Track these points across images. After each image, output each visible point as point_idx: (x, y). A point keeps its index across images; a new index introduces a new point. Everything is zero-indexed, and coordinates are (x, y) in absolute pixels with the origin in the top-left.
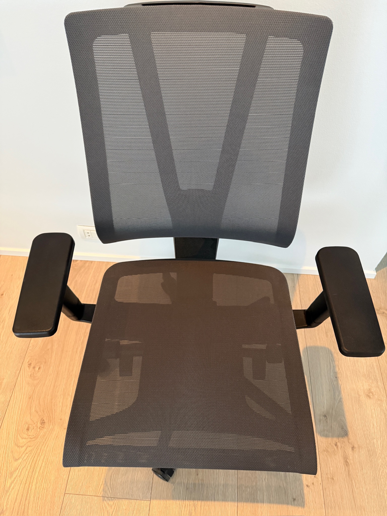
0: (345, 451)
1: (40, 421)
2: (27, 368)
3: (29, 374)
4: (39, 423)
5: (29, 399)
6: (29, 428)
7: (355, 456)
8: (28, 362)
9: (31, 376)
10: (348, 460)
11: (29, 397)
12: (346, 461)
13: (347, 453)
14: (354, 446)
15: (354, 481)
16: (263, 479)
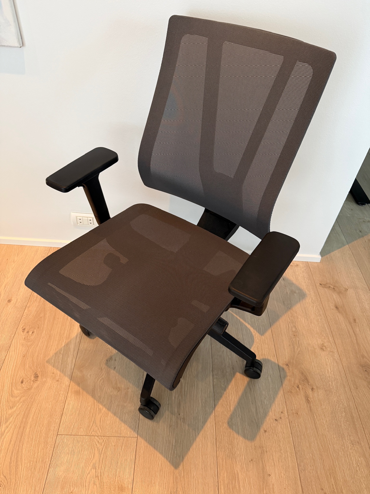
0: (306, 391)
1: (34, 375)
2: (22, 333)
3: (23, 337)
4: (32, 377)
5: (23, 357)
6: (23, 381)
7: (315, 395)
8: (22, 327)
9: (25, 338)
10: (309, 399)
11: (23, 356)
12: (307, 399)
13: (308, 393)
14: (313, 388)
15: (316, 415)
16: (238, 416)
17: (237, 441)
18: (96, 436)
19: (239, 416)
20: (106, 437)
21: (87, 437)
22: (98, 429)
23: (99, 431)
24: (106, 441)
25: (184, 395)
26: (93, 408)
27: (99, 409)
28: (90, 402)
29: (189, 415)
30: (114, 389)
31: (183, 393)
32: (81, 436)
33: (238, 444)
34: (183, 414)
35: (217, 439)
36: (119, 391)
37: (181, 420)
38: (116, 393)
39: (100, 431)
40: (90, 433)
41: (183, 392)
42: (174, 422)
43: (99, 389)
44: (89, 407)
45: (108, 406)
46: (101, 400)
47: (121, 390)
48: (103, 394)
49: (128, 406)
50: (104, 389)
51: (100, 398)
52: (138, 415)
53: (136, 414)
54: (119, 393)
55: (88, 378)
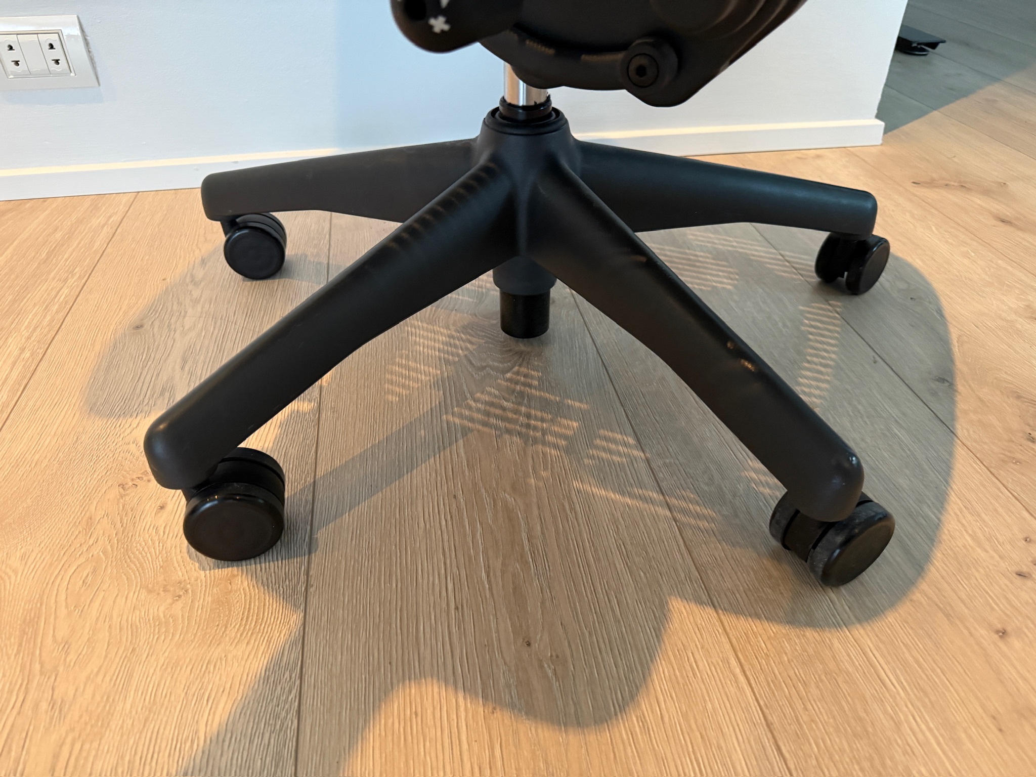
17: (885, 712)
25: (533, 553)
26: (18, 705)
29: (583, 633)
30: (150, 591)
31: (527, 548)
33: (898, 725)
34: (546, 637)
35: (777, 725)
36: (180, 596)
37: (541, 666)
38: (162, 609)
41: (526, 542)
42: (508, 686)
43: (67, 607)
45: (108, 679)
46: (72, 657)
47: (190, 591)
48: (88, 624)
49: (230, 656)
50: (96, 604)
51: (66, 646)
52: (294, 692)
53: (279, 688)
54: (180, 604)
55: (8, 570)
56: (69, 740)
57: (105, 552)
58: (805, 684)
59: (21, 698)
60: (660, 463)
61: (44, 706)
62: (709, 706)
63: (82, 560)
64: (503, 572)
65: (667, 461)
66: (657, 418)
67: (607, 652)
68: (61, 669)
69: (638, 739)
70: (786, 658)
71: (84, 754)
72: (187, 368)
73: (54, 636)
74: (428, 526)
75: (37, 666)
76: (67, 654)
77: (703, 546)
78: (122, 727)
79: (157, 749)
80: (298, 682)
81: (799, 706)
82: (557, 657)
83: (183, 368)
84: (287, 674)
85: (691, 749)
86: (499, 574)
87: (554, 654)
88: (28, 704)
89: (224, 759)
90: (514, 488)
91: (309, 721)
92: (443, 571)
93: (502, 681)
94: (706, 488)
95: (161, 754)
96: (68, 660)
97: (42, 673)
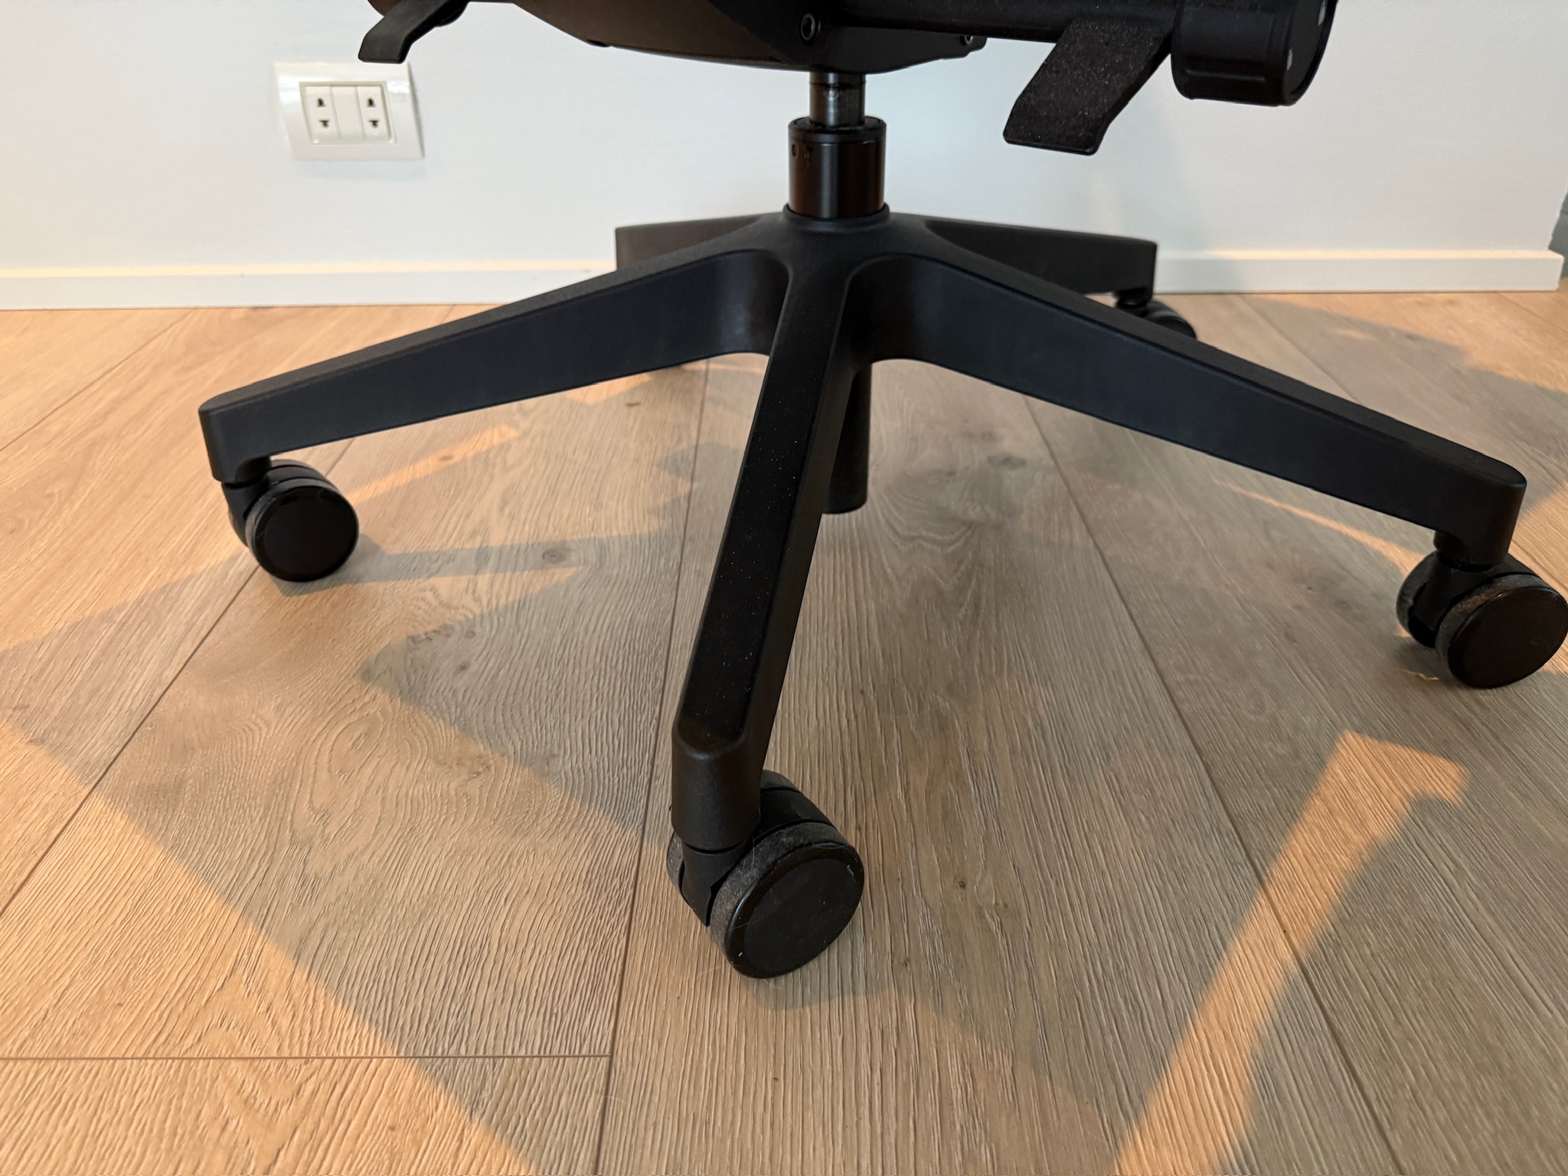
16: (1450, 876)
18: (236, 1058)
19: (1459, 872)
20: (328, 1062)
21: (150, 1069)
22: (263, 1008)
23: (274, 1023)
24: (321, 1097)
25: (974, 772)
26: (260, 875)
27: (303, 879)
28: (245, 840)
29: (1046, 883)
30: (439, 763)
31: (965, 767)
32: (97, 1064)
34: (990, 880)
35: (1348, 1035)
36: (478, 774)
37: (981, 916)
38: (453, 785)
39: (284, 1023)
40: (189, 1041)
41: (964, 758)
42: (930, 934)
43: (329, 770)
44: (230, 868)
45: (376, 859)
46: (332, 829)
47: (493, 768)
48: (355, 795)
49: (540, 851)
50: (369, 770)
51: (325, 815)
52: (624, 904)
53: (604, 896)
54: (477, 782)
55: (259, 720)
56: (321, 924)
57: (384, 713)
58: (1397, 989)
59: (264, 868)
60: (1180, 678)
61: (292, 881)
62: (1240, 997)
63: (354, 718)
64: (928, 793)
65: (1192, 677)
66: (1179, 621)
67: (1082, 910)
68: (317, 842)
69: (1124, 1027)
70: (1368, 952)
71: (339, 944)
72: (507, 510)
73: (310, 801)
74: (822, 724)
75: (288, 834)
76: (326, 825)
77: (1243, 790)
78: (390, 918)
79: (434, 950)
80: (630, 892)
81: (1387, 1016)
82: (1006, 906)
83: (502, 509)
84: (616, 881)
85: (1207, 1051)
86: (922, 794)
87: (1001, 902)
88: (272, 876)
89: (523, 974)
90: (950, 690)
91: (642, 942)
92: (841, 781)
93: (921, 927)
94: (1252, 717)
95: (439, 957)
96: (327, 831)
97: (292, 842)
